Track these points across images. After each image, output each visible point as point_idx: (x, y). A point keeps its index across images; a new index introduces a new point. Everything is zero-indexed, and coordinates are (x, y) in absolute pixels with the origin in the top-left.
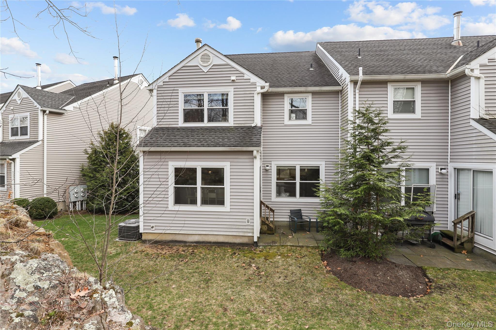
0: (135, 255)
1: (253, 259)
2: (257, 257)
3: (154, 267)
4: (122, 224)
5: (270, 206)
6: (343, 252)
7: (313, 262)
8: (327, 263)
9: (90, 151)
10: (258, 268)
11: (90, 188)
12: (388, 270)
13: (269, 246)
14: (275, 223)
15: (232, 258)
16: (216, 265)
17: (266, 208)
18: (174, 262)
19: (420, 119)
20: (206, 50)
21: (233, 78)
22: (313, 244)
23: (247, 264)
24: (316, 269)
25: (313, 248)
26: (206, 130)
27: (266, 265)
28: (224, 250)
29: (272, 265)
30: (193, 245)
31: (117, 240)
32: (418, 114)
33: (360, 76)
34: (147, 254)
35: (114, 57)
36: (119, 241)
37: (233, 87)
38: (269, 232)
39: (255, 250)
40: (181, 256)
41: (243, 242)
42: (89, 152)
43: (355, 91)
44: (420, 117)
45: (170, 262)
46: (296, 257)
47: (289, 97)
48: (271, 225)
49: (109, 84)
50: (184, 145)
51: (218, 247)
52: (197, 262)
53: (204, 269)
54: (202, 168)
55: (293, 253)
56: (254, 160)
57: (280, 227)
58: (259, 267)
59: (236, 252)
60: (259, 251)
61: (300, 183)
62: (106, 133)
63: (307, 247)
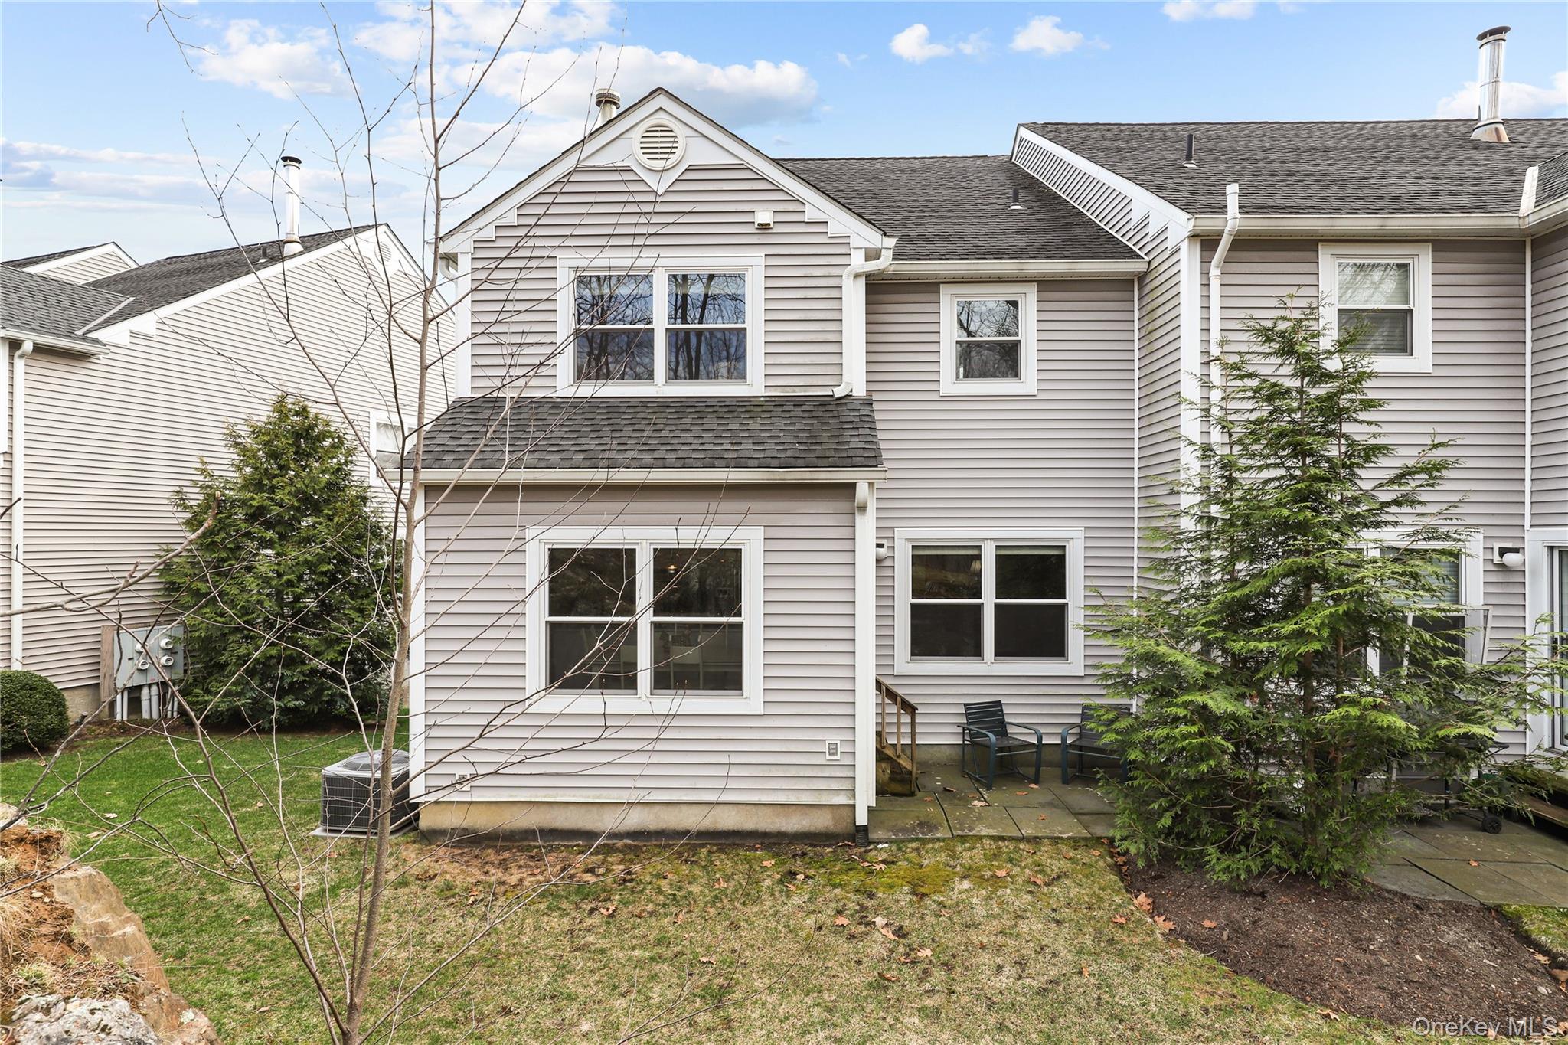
0: (400, 892)
1: (871, 896)
2: (882, 884)
3: (488, 942)
4: (336, 769)
5: (900, 691)
6: (1218, 859)
7: (1100, 899)
8: (1153, 902)
9: (195, 497)
10: (900, 932)
11: (196, 634)
12: (1400, 923)
13: (912, 840)
14: (920, 755)
15: (788, 894)
16: (734, 926)
17: (887, 701)
18: (561, 916)
19: (1427, 376)
20: (661, 112)
21: (764, 217)
22: (1072, 829)
23: (852, 916)
24: (1121, 926)
25: (1076, 842)
26: (662, 409)
27: (928, 918)
28: (747, 860)
29: (950, 918)
30: (620, 844)
31: (318, 832)
32: (1423, 357)
33: (1229, 216)
34: (449, 887)
35: (285, 159)
36: (324, 838)
37: (762, 252)
38: (898, 788)
39: (864, 860)
40: (583, 892)
41: (812, 829)
42: (192, 503)
43: (1205, 273)
44: (1430, 369)
45: (546, 919)
46: (1028, 882)
47: (957, 296)
48: (904, 762)
49: (265, 255)
50: (588, 463)
51: (721, 850)
52: (652, 914)
53: (691, 943)
54: (655, 550)
55: (1009, 865)
56: (858, 517)
57: (926, 767)
58: (901, 928)
59: (794, 869)
60: (883, 862)
61: (997, 605)
62: (257, 432)
63: (1055, 840)
